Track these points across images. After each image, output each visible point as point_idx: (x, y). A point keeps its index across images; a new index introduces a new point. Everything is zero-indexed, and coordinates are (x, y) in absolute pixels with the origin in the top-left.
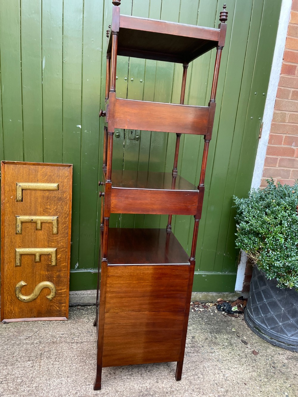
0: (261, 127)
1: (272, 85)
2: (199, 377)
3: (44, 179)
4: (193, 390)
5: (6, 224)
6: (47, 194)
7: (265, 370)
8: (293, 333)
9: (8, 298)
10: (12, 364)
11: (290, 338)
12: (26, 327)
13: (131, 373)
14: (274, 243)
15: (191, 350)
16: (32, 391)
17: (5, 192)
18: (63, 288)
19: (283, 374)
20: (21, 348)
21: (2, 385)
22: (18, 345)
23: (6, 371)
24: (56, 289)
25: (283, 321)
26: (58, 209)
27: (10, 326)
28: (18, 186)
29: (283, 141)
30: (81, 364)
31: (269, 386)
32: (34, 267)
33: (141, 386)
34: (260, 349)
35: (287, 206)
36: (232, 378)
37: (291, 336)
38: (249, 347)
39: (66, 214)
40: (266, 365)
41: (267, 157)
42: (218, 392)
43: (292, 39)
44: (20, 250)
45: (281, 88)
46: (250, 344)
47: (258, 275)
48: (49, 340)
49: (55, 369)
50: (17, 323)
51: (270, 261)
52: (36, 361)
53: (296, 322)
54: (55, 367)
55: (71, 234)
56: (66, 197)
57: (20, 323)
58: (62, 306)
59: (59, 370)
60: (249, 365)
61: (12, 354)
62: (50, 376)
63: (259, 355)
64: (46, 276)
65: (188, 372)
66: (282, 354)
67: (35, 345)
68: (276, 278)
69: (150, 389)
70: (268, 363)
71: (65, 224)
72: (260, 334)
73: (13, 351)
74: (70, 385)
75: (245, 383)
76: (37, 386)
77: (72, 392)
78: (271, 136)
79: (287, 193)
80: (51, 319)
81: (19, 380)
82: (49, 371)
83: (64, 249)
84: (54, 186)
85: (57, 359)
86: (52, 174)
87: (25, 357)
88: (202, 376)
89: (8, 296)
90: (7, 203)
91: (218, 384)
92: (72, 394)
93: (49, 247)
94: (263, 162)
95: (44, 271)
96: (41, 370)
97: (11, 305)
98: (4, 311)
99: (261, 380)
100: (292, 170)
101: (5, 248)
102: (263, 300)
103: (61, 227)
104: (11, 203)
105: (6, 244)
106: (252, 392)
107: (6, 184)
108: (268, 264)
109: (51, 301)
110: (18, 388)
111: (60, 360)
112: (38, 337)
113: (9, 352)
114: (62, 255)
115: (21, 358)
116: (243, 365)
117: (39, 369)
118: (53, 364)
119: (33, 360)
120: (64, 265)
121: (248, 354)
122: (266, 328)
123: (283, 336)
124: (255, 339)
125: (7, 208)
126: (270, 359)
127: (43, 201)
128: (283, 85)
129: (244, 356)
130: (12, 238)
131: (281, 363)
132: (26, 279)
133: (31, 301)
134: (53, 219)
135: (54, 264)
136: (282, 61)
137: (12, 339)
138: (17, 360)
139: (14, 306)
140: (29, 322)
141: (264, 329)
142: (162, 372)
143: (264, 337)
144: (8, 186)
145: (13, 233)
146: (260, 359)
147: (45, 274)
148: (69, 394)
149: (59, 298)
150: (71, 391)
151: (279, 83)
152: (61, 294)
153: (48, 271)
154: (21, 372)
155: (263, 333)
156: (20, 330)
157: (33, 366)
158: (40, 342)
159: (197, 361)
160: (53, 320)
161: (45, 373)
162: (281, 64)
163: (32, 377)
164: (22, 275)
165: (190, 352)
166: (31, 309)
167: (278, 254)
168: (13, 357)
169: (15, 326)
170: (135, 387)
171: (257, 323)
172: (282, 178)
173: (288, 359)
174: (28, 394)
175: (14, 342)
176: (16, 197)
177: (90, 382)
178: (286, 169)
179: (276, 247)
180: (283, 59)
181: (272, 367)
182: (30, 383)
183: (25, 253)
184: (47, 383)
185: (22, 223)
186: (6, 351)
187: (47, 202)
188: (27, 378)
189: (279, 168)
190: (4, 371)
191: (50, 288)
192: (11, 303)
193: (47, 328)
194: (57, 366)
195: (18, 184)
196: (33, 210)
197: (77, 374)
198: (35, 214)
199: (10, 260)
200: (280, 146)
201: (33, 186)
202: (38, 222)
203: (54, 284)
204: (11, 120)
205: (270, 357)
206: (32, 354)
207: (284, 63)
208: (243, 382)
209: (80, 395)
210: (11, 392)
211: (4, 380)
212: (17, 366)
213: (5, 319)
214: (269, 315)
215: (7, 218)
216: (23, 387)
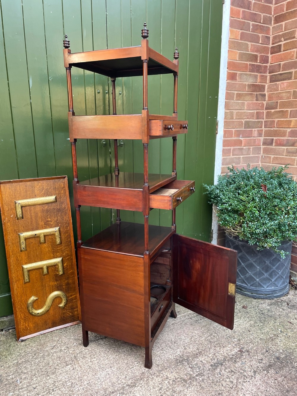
0: (217, 124)
1: (221, 89)
2: (214, 336)
3: (41, 194)
4: (215, 346)
5: (10, 243)
6: (46, 208)
7: (258, 317)
8: (268, 284)
9: (21, 316)
10: (53, 372)
11: (267, 289)
12: (46, 339)
13: (161, 349)
14: (251, 216)
15: (198, 318)
16: (86, 388)
17: (4, 212)
18: (73, 294)
19: (271, 317)
20: (52, 357)
21: (55, 392)
22: (48, 355)
23: (51, 380)
24: (67, 296)
25: (259, 277)
26: (58, 219)
27: (30, 342)
28: (17, 204)
29: (234, 134)
30: (116, 354)
31: (266, 328)
32: (43, 280)
33: (174, 355)
34: (247, 304)
35: (254, 185)
36: (238, 329)
37: (267, 288)
38: (238, 304)
39: (66, 223)
40: (256, 313)
41: (223, 149)
42: (234, 343)
43: (232, 51)
44: (27, 266)
45: (228, 91)
46: (238, 302)
47: (234, 245)
48: (75, 343)
49: (96, 364)
50: (35, 338)
51: (251, 230)
52: (74, 363)
53: (269, 276)
54: (95, 363)
55: (74, 241)
56: (64, 207)
57: (37, 337)
58: (75, 311)
59: (100, 364)
60: (245, 317)
61: (48, 365)
62: (94, 371)
63: (248, 308)
64: (55, 286)
65: (204, 335)
66: (263, 303)
67: (64, 351)
68: (256, 243)
69: (182, 355)
70: (258, 312)
71: (67, 233)
72: (242, 292)
73: (46, 362)
74: (116, 372)
75: (248, 331)
76: (88, 382)
77: (122, 377)
78: (225, 131)
79: (249, 176)
80: (66, 326)
81: (69, 384)
82: (91, 368)
83: (69, 257)
84: (52, 198)
85: (92, 357)
86: (49, 188)
87: (61, 364)
88: (216, 335)
89: (21, 314)
90: (8, 222)
91: (231, 337)
92: (122, 379)
93: (54, 257)
94: (221, 153)
95: (52, 281)
96: (83, 369)
97: (25, 322)
98: (19, 330)
99: (258, 325)
100: (241, 157)
101: (12, 267)
102: (241, 264)
103: (63, 237)
104: (12, 222)
105: (12, 264)
106: (256, 336)
107: (4, 204)
108: (250, 233)
109: (63, 308)
110: (71, 390)
111: (95, 356)
112: (63, 344)
113: (43, 364)
114: (68, 263)
115: (57, 365)
116: (241, 318)
117: (80, 369)
118: (91, 361)
119: (70, 364)
120: (72, 272)
121: (240, 309)
122: (246, 286)
123: (261, 289)
124: (240, 297)
125: (8, 227)
126: (257, 309)
127: (43, 215)
128: (229, 90)
129: (239, 312)
130: (18, 256)
131: (266, 309)
132: (37, 293)
133: (45, 314)
134: (56, 230)
135: (61, 273)
136: (226, 69)
137: (38, 352)
138: (56, 368)
139: (28, 323)
140: (46, 334)
141: (245, 287)
142: (185, 340)
143: (246, 294)
144: (7, 205)
145: (18, 251)
146: (250, 311)
147: (54, 284)
148: (120, 380)
149: (70, 304)
150: (120, 377)
151: (226, 88)
152: (72, 299)
153: (56, 280)
154: (66, 377)
155: (244, 291)
156: (41, 343)
157: (73, 369)
158: (67, 347)
159: (207, 325)
160: (68, 327)
161: (89, 371)
162: (226, 72)
163: (79, 377)
164: (32, 290)
165: (198, 320)
166: (46, 321)
167: (257, 224)
168: (50, 366)
169: (35, 341)
170: (171, 357)
171: (238, 284)
172: (236, 164)
173: (268, 305)
174: (85, 392)
175: (42, 354)
176: (17, 215)
177: (132, 365)
178: (237, 156)
179: (253, 219)
180: (227, 68)
181: (261, 314)
182: (80, 382)
183: (33, 268)
184: (96, 378)
185: (26, 239)
186: (39, 364)
187: (47, 215)
188: (75, 379)
189: (233, 157)
190: (49, 381)
191: (62, 297)
192: (25, 320)
193: (67, 335)
194: (96, 362)
195: (17, 202)
196: (35, 225)
197: (117, 362)
198: (37, 229)
199: (18, 278)
200: (232, 138)
201: (33, 201)
202: (41, 236)
203: (64, 292)
204: (2, 140)
205: (256, 307)
206: (67, 359)
207: (228, 71)
208: (246, 330)
209: (130, 378)
210: (67, 394)
211: (54, 387)
212: (59, 373)
213: (21, 337)
214: (247, 275)
215: (9, 238)
216: (76, 388)
